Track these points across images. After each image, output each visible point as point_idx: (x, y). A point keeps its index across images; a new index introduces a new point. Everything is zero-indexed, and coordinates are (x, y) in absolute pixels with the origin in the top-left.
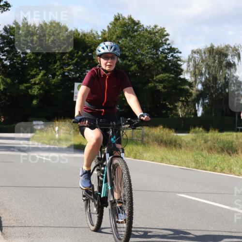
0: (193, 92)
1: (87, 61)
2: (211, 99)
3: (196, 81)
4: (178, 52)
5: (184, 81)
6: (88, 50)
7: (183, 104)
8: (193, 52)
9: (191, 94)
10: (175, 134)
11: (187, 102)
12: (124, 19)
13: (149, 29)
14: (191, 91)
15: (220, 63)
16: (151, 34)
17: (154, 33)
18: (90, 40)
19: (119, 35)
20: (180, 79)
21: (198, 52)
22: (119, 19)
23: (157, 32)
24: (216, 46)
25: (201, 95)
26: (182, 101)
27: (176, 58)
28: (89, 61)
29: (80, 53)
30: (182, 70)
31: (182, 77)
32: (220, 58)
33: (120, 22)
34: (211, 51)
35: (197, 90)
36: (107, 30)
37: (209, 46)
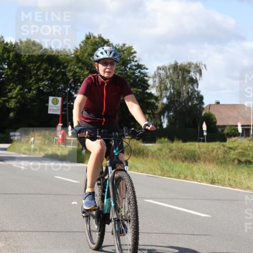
0: (159, 105)
1: (60, 76)
2: (175, 112)
3: (161, 95)
4: (144, 68)
5: (151, 95)
6: (61, 67)
7: (150, 116)
8: (159, 68)
9: (157, 107)
10: (143, 144)
11: (153, 114)
12: (94, 37)
13: (118, 48)
14: (157, 104)
15: (184, 78)
16: (120, 52)
17: (123, 51)
18: (63, 57)
19: (90, 53)
20: (147, 93)
21: (164, 68)
22: (90, 38)
23: (125, 50)
24: (179, 63)
25: (166, 108)
26: (149, 114)
27: (143, 74)
28: (63, 77)
29: (54, 69)
30: (148, 85)
31: (148, 91)
32: (183, 74)
33: (91, 41)
34: (175, 67)
35: (163, 104)
36: (79, 48)
37: (173, 63)
